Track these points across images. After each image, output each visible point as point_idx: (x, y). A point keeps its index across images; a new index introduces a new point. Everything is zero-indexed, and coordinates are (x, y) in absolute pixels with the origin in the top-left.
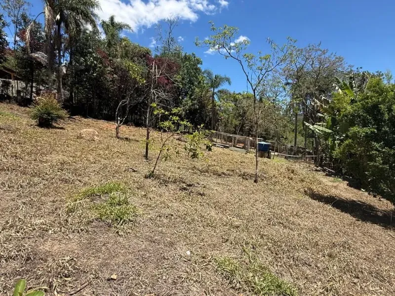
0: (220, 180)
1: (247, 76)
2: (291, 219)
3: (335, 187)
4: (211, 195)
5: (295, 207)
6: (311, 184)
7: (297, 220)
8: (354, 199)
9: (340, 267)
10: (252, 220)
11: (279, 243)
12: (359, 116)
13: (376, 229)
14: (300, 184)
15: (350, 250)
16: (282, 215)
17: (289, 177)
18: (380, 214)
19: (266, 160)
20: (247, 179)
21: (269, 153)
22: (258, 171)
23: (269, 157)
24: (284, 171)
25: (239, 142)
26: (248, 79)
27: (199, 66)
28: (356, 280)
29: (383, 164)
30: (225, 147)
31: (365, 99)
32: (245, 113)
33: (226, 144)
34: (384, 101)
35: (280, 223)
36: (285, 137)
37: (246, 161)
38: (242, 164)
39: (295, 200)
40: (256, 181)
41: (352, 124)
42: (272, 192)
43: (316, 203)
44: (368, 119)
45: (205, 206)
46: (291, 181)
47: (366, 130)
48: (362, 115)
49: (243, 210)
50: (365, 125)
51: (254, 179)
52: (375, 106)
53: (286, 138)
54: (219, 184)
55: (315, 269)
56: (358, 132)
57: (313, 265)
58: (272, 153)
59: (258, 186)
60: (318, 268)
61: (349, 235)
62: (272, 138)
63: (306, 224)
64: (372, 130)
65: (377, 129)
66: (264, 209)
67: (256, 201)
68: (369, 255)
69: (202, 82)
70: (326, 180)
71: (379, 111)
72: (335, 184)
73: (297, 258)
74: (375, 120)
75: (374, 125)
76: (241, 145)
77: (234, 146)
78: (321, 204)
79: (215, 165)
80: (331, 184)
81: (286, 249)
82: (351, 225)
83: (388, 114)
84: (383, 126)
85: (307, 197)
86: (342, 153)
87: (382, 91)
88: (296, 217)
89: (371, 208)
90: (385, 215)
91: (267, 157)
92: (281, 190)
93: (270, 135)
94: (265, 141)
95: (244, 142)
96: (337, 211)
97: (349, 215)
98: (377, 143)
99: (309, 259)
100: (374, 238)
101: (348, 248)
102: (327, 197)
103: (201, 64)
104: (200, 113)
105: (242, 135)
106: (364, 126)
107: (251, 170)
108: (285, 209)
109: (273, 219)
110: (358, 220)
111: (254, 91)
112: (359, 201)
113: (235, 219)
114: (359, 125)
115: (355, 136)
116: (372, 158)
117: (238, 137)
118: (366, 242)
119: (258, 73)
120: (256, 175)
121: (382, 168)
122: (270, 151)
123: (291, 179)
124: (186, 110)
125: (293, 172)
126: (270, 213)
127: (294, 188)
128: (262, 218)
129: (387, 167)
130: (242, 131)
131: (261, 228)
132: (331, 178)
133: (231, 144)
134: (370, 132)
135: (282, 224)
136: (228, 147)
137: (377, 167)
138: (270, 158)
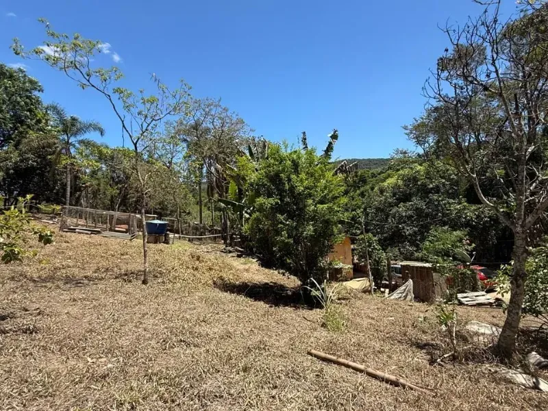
0: (77, 293)
1: (123, 121)
2: (197, 329)
3: (247, 270)
4: (54, 327)
5: (202, 309)
6: (221, 271)
7: (204, 329)
8: (266, 281)
9: (256, 382)
10: (135, 351)
11: (177, 379)
12: (264, 185)
13: (287, 312)
14: (207, 274)
15: (265, 350)
16: (184, 328)
17: (193, 267)
18: (290, 293)
19: (161, 246)
20: (130, 281)
21: (166, 236)
22: (147, 265)
23: (166, 242)
24: (187, 259)
25: (120, 222)
26: (124, 126)
27: (36, 93)
28: (274, 392)
29: (288, 238)
30: (93, 232)
31: (268, 167)
32: (128, 178)
33: (95, 227)
34: (283, 170)
35: (181, 341)
36: (187, 212)
37: (130, 251)
38: (122, 257)
39: (201, 298)
40: (145, 282)
41: (258, 194)
42: (169, 294)
43: (227, 296)
44: (271, 189)
45: (36, 354)
46: (196, 272)
47: (271, 201)
48: (266, 185)
49: (120, 338)
50: (270, 195)
51: (142, 278)
52: (277, 175)
53: (189, 213)
54: (74, 300)
55: (229, 398)
56: (264, 203)
57: (225, 395)
58: (171, 235)
59: (148, 289)
60: (232, 395)
61: (263, 330)
62: (170, 214)
63: (216, 330)
64: (276, 200)
65: (280, 199)
66: (156, 325)
67: (144, 315)
68: (284, 350)
69: (44, 121)
70: (237, 263)
71: (281, 180)
72: (247, 267)
73: (204, 393)
74: (278, 190)
75: (277, 195)
76: (124, 227)
77: (111, 230)
78: (233, 296)
79: (69, 267)
80: (242, 267)
81: (189, 386)
82: (265, 315)
83: (288, 183)
84: (285, 197)
85: (217, 290)
86: (251, 229)
87: (281, 159)
88: (203, 324)
89: (282, 288)
90: (294, 293)
91: (164, 243)
92: (183, 289)
93: (167, 210)
94: (160, 219)
95: (126, 222)
96: (250, 301)
97: (262, 303)
98: (282, 215)
99: (220, 387)
100: (287, 324)
101: (264, 348)
102: (239, 285)
103: (41, 90)
104: (42, 175)
105: (124, 211)
106: (268, 197)
107: (137, 265)
108: (188, 317)
109: (170, 339)
110: (271, 307)
111: (135, 144)
112: (271, 282)
113: (103, 360)
114: (264, 196)
115: (261, 209)
116: (278, 233)
117: (117, 214)
118: (280, 333)
119: (140, 119)
120: (145, 271)
121: (287, 242)
122: (168, 232)
123: (197, 269)
124: (8, 169)
125: (198, 259)
126: (165, 330)
127: (200, 282)
128: (153, 342)
129: (291, 241)
130: (125, 205)
131: (151, 360)
132: (242, 260)
133: (105, 226)
134: (274, 204)
135: (184, 341)
136: (99, 232)
137: (283, 241)
138: (168, 243)
